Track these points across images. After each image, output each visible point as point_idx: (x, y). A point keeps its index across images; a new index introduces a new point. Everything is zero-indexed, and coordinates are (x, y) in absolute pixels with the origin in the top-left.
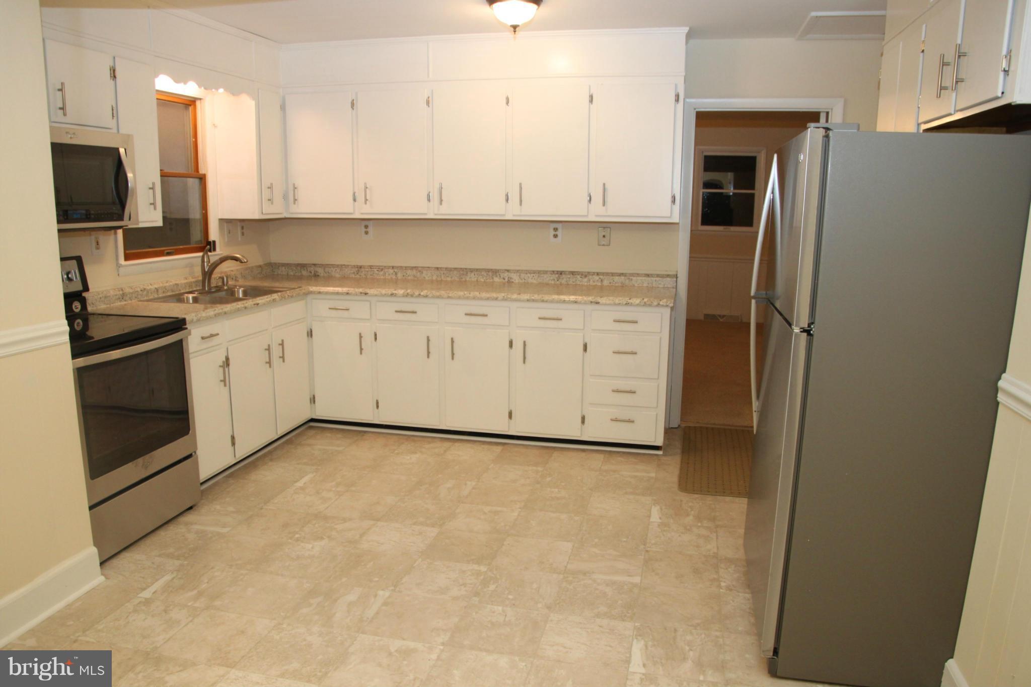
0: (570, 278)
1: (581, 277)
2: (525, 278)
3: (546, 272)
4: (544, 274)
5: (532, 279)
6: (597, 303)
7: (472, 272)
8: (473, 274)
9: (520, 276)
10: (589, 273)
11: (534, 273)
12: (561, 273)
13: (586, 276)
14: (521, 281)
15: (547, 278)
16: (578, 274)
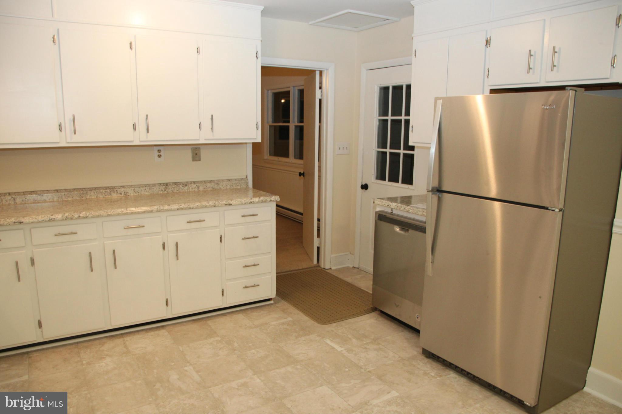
0: (174, 188)
1: (183, 186)
2: (139, 192)
3: (154, 185)
4: (153, 186)
5: (144, 191)
6: (230, 205)
7: (91, 190)
8: (92, 192)
9: (134, 190)
10: (187, 182)
11: (146, 187)
12: (167, 184)
13: (186, 185)
14: (136, 194)
15: (156, 190)
16: (180, 184)
